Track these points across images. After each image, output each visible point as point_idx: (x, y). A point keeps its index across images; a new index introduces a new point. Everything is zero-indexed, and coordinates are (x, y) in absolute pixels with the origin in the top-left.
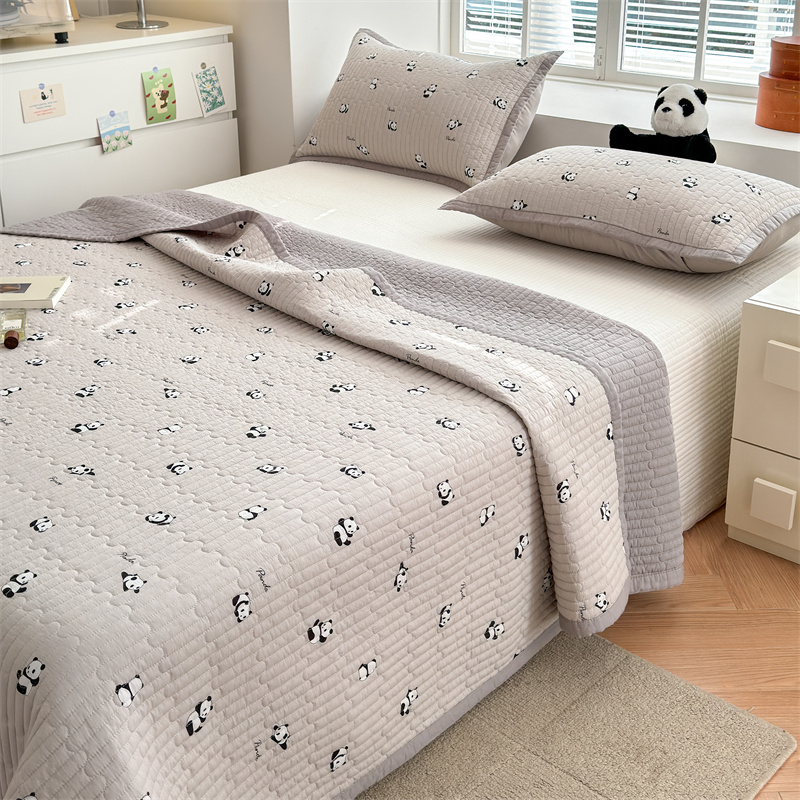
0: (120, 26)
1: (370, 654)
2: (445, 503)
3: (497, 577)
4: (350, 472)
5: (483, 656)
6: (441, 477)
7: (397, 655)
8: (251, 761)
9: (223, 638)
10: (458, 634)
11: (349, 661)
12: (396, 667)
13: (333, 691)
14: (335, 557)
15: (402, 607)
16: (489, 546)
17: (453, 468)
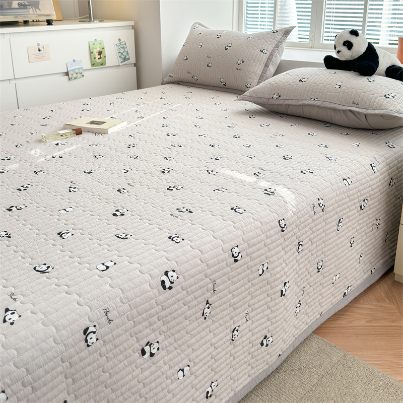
0: (80, 21)
1: (186, 362)
2: (236, 261)
3: (268, 308)
4: (174, 239)
5: (259, 357)
6: (234, 244)
7: (204, 361)
10: (244, 344)
11: (170, 367)
12: (203, 368)
13: (159, 388)
14: (161, 298)
15: (207, 330)
16: (264, 289)
17: (241, 238)
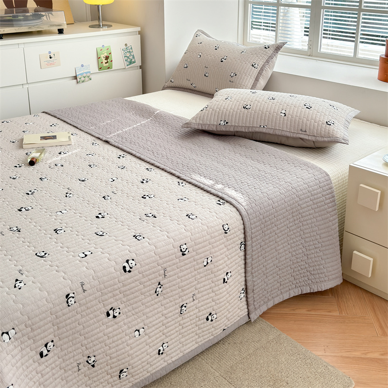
0: (91, 27)
1: (142, 325)
3: (213, 291)
4: (137, 237)
5: (205, 329)
6: (183, 242)
7: (156, 326)
8: (75, 372)
9: (60, 313)
10: (191, 318)
11: (129, 328)
12: (156, 332)
13: (120, 341)
14: (123, 278)
15: (159, 304)
16: (209, 277)
17: (189, 238)
